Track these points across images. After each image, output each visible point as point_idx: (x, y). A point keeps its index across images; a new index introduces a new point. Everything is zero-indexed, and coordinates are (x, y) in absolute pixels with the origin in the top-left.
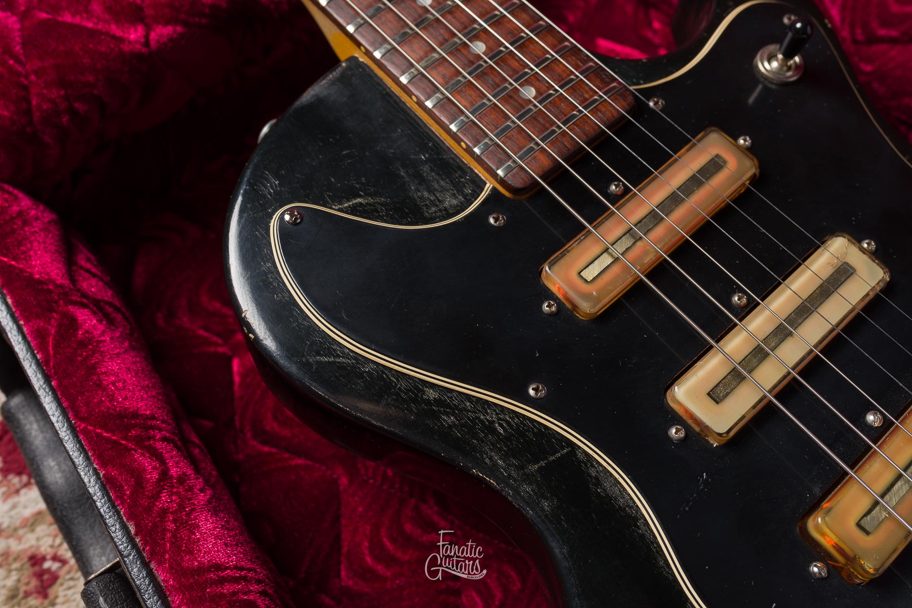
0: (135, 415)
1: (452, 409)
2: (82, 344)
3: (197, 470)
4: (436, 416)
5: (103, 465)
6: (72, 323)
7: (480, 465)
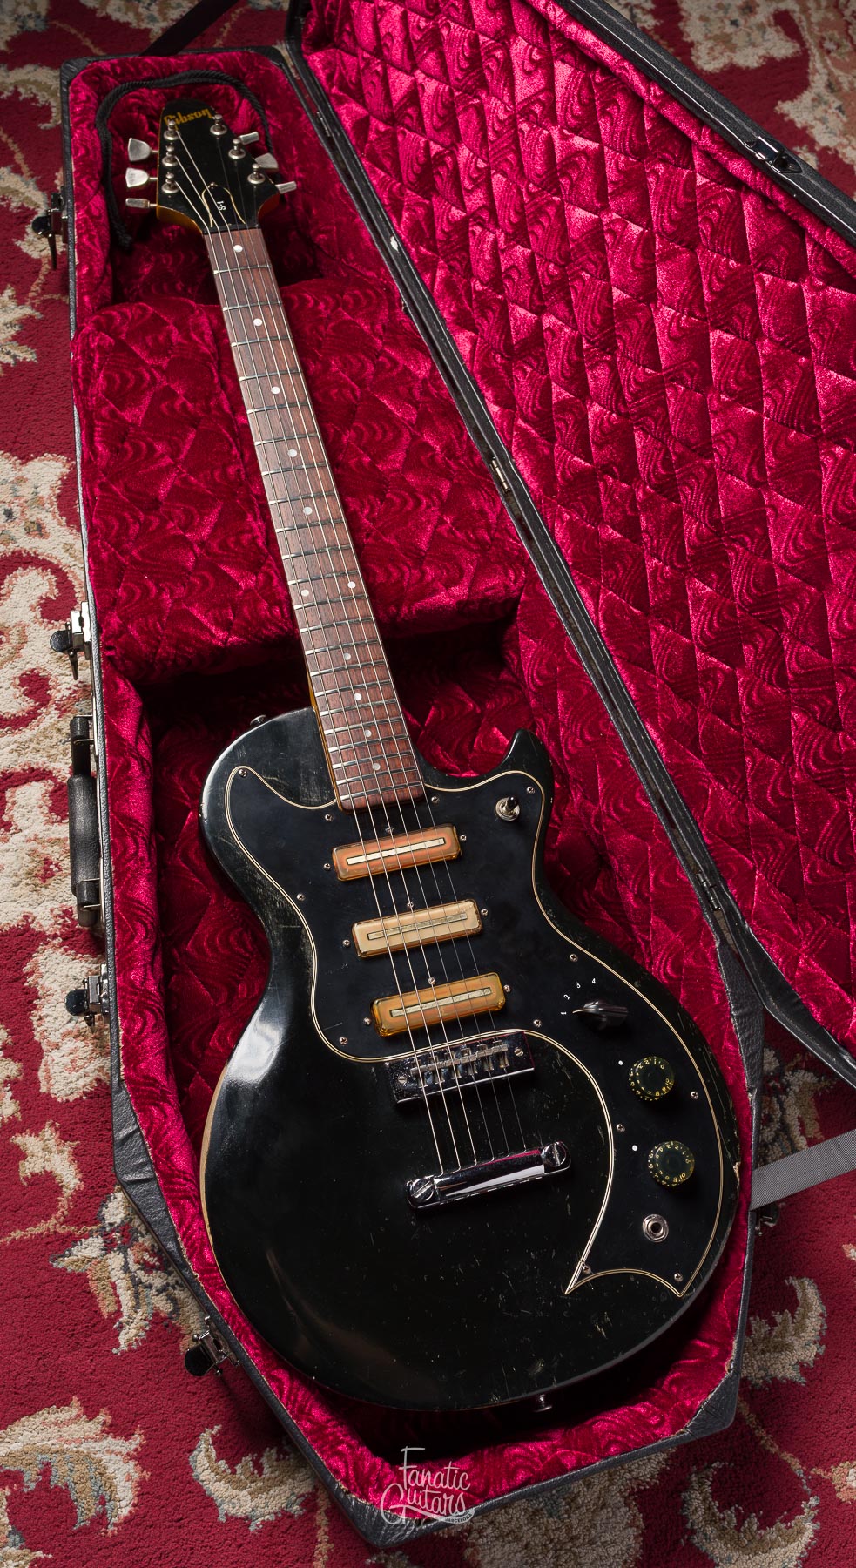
0: (136, 821)
1: (263, 887)
2: (129, 778)
3: (149, 858)
4: (256, 886)
5: (114, 836)
6: (128, 766)
7: (262, 915)
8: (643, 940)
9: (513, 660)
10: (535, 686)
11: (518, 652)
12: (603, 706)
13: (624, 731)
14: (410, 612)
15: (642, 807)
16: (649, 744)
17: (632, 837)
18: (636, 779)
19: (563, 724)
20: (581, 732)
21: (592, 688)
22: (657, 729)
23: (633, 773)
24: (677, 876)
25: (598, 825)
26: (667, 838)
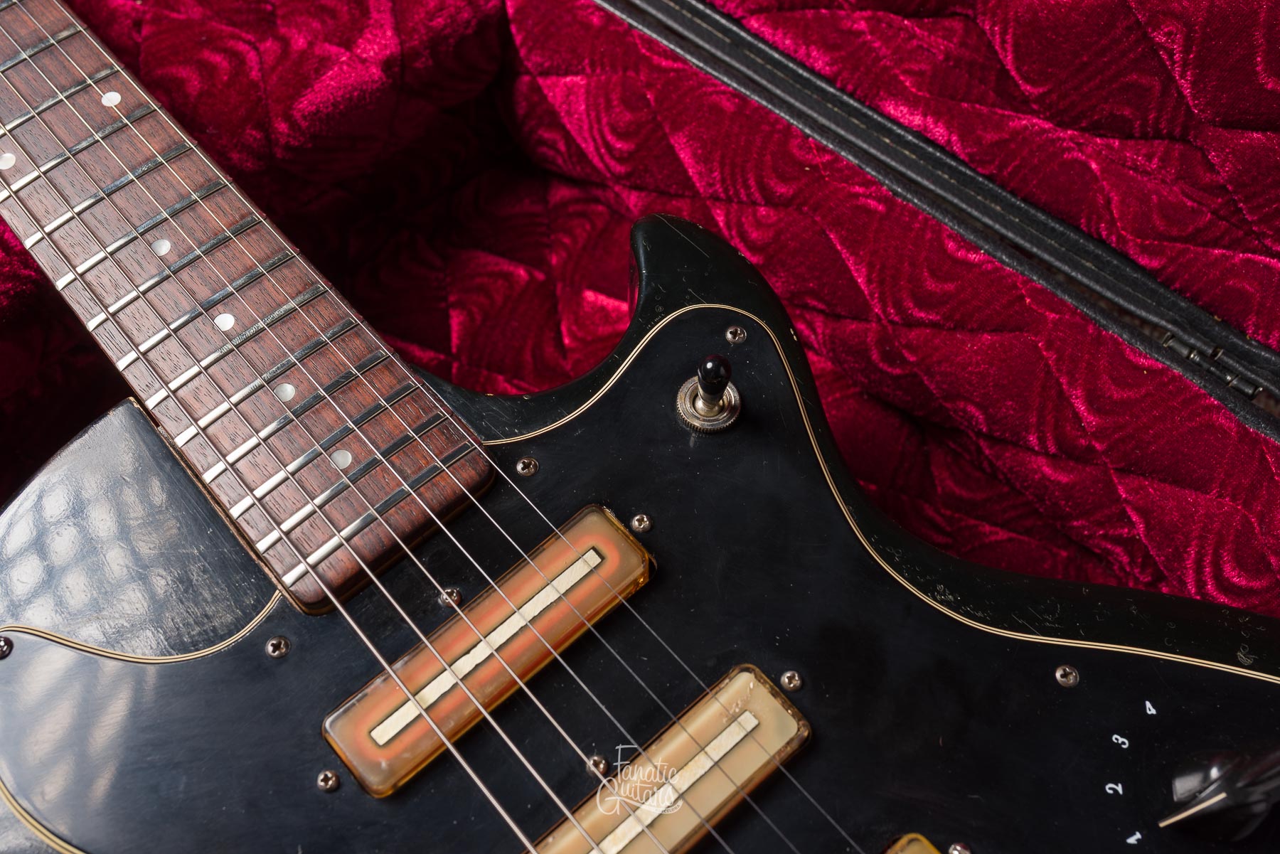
8: (1118, 540)
9: (553, 146)
10: (620, 160)
11: (552, 119)
12: (779, 119)
13: (843, 142)
14: (293, 125)
15: (978, 265)
16: (908, 145)
17: (987, 337)
18: (926, 219)
19: (716, 198)
20: (763, 188)
21: (736, 94)
22: (914, 103)
23: (915, 213)
24: (1139, 368)
25: (892, 357)
26: (1062, 302)
